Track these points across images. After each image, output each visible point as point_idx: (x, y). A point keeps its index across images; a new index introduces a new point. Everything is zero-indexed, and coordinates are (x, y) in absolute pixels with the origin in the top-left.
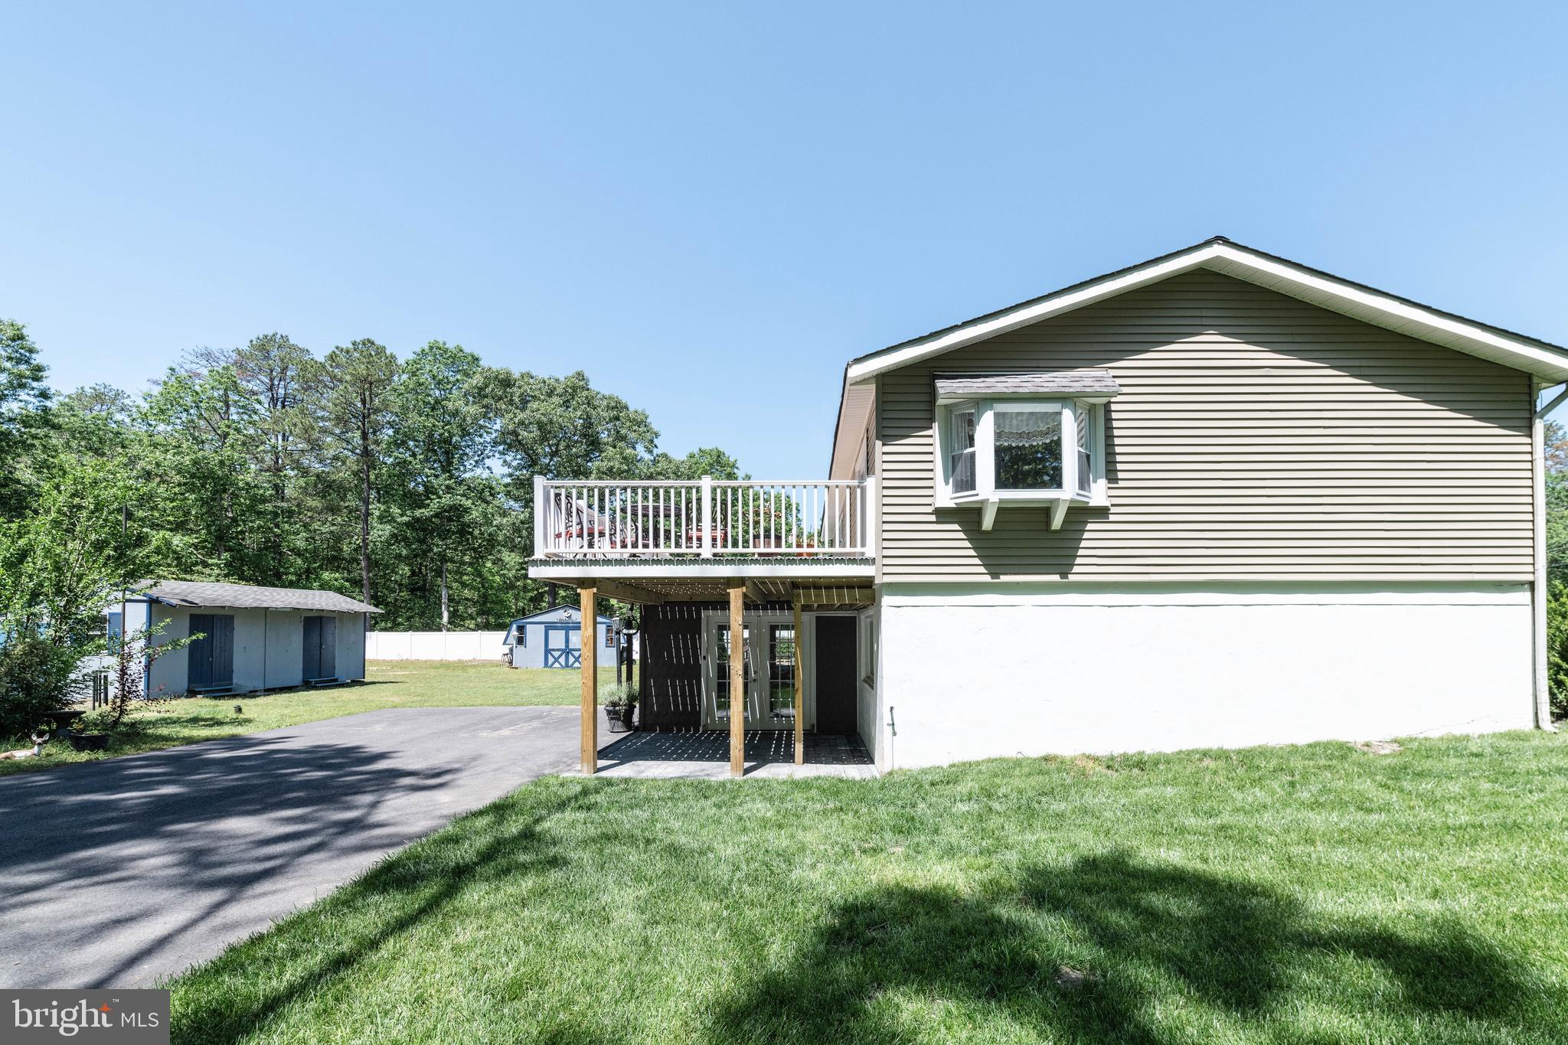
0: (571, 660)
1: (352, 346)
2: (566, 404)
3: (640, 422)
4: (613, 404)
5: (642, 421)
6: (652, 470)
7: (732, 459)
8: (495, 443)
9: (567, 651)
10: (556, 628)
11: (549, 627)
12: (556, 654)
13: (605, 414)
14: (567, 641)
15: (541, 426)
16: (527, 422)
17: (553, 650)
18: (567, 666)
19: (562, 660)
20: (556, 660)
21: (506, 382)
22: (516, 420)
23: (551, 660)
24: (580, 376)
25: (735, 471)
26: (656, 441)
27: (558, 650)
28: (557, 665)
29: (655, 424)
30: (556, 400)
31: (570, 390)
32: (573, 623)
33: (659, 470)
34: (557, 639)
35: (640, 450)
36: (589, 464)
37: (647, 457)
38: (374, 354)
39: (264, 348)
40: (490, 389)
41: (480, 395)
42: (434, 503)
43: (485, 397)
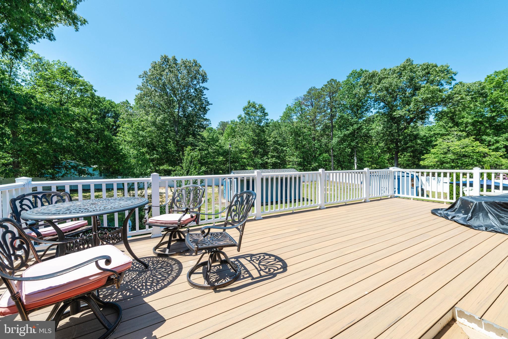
1: (327, 83)
4: (425, 67)
5: (446, 69)
15: (387, 88)
21: (373, 75)
24: (408, 60)
26: (454, 77)
31: (402, 69)
38: (333, 83)
39: (309, 92)
40: (367, 81)
41: (364, 84)
42: (351, 128)
43: (366, 84)
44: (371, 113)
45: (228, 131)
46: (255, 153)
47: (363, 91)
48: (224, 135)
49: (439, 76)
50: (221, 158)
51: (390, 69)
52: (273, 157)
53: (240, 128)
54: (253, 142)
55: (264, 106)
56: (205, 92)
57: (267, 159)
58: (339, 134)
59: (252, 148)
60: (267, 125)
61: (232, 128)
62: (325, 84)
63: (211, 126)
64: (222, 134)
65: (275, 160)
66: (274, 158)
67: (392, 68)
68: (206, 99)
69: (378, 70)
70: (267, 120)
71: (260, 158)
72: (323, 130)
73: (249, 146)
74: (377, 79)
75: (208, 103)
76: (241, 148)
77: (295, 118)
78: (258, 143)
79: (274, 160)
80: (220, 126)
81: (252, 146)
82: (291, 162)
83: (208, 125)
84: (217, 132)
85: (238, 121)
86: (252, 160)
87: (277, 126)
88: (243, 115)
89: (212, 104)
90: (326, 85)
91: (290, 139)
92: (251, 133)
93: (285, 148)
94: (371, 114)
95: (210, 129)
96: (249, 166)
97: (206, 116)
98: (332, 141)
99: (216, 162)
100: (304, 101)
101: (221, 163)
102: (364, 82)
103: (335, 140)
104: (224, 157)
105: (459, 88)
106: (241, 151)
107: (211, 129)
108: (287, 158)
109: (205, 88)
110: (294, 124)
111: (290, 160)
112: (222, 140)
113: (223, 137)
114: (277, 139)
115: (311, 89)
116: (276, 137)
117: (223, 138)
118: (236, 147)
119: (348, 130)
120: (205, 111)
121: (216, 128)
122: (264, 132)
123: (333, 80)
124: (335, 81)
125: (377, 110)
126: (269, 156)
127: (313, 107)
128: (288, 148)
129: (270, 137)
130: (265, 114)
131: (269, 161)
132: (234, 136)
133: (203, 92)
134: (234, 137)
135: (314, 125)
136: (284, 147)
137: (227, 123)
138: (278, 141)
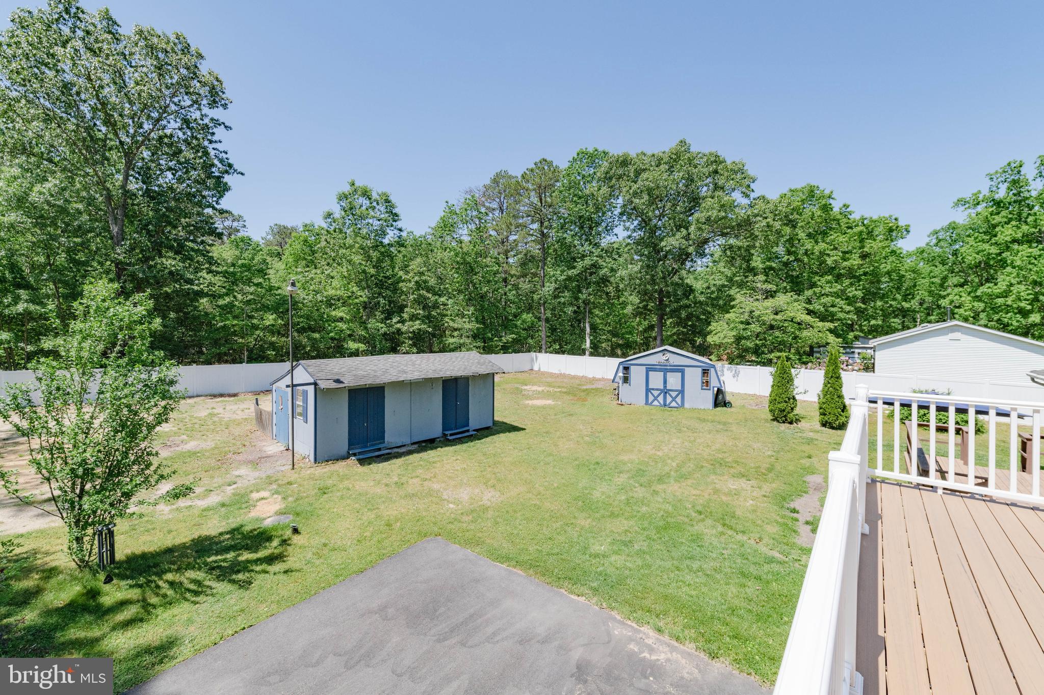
0: (669, 399)
1: (534, 166)
2: (671, 170)
3: (739, 170)
4: (713, 159)
5: (740, 169)
6: (749, 213)
7: (827, 192)
8: (622, 214)
9: (665, 391)
10: (655, 370)
11: (650, 369)
12: (656, 393)
13: (705, 170)
14: (665, 382)
15: (650, 191)
16: (639, 191)
17: (653, 389)
18: (665, 405)
19: (661, 399)
20: (656, 398)
21: (625, 162)
22: (631, 191)
23: (651, 398)
24: (683, 142)
25: (831, 201)
26: (752, 186)
27: (657, 390)
28: (656, 403)
29: (751, 171)
30: (664, 167)
31: (674, 157)
32: (670, 366)
33: (756, 211)
34: (656, 380)
35: (737, 196)
36: (690, 218)
37: (745, 201)
38: (546, 168)
39: (495, 181)
40: (613, 171)
41: (607, 178)
42: (580, 265)
43: (611, 178)
44: (615, 237)
45: (293, 247)
46: (370, 307)
47: (605, 190)
48: (283, 257)
49: (733, 179)
50: (270, 319)
51: (653, 155)
52: (413, 318)
53: (328, 243)
54: (364, 280)
55: (393, 198)
56: (219, 132)
57: (399, 322)
58: (557, 274)
59: (363, 296)
60: (401, 244)
61: (306, 241)
62: (530, 167)
63: (246, 234)
64: (279, 255)
65: (420, 325)
66: (418, 322)
67: (656, 152)
68: (224, 156)
69: (633, 154)
70: (400, 230)
71: (382, 321)
72: (523, 264)
73: (355, 289)
74: (632, 169)
75: (229, 168)
76: (331, 292)
77: (464, 233)
78: (376, 284)
79: (417, 325)
80: (274, 235)
81: (363, 289)
82: (456, 330)
83: (238, 231)
84: (265, 250)
85: (325, 225)
86: (363, 324)
87: (422, 248)
88: (338, 213)
89: (242, 174)
90: (532, 170)
91: (455, 278)
92: (357, 259)
93: (443, 299)
94: (614, 239)
95: (242, 241)
96: (354, 341)
97: (225, 204)
98: (543, 289)
99: (255, 327)
100: (483, 199)
101: (271, 330)
102: (607, 173)
103: (549, 287)
104: (282, 315)
105: (761, 205)
106: (330, 303)
107: (247, 241)
108: (448, 322)
109: (217, 123)
110: (463, 245)
111: (456, 326)
112: (277, 271)
113: (280, 263)
114: (424, 278)
115: (498, 175)
116: (422, 274)
117: (280, 266)
118: (317, 292)
119: (574, 267)
120: (222, 189)
121: (260, 240)
122: (391, 257)
123: (546, 161)
124: (550, 164)
125: (629, 233)
126: (405, 316)
127: (502, 213)
128: (450, 298)
129: (407, 272)
130: (395, 217)
131: (404, 329)
132: (312, 262)
133: (213, 134)
134: (311, 264)
135: (506, 253)
136: (440, 296)
137: (293, 229)
138: (425, 282)
